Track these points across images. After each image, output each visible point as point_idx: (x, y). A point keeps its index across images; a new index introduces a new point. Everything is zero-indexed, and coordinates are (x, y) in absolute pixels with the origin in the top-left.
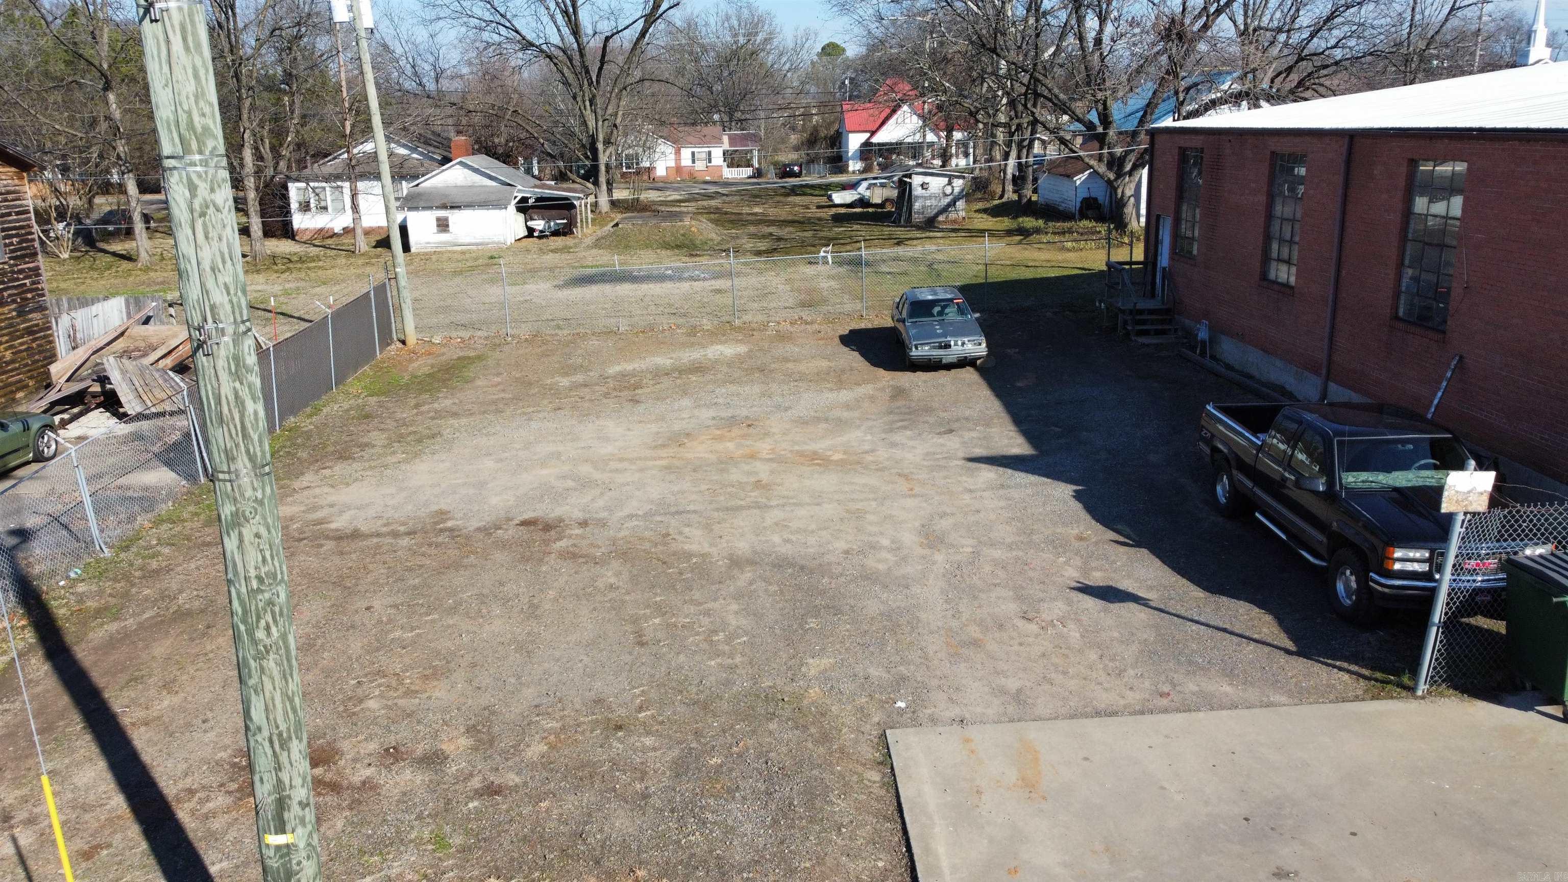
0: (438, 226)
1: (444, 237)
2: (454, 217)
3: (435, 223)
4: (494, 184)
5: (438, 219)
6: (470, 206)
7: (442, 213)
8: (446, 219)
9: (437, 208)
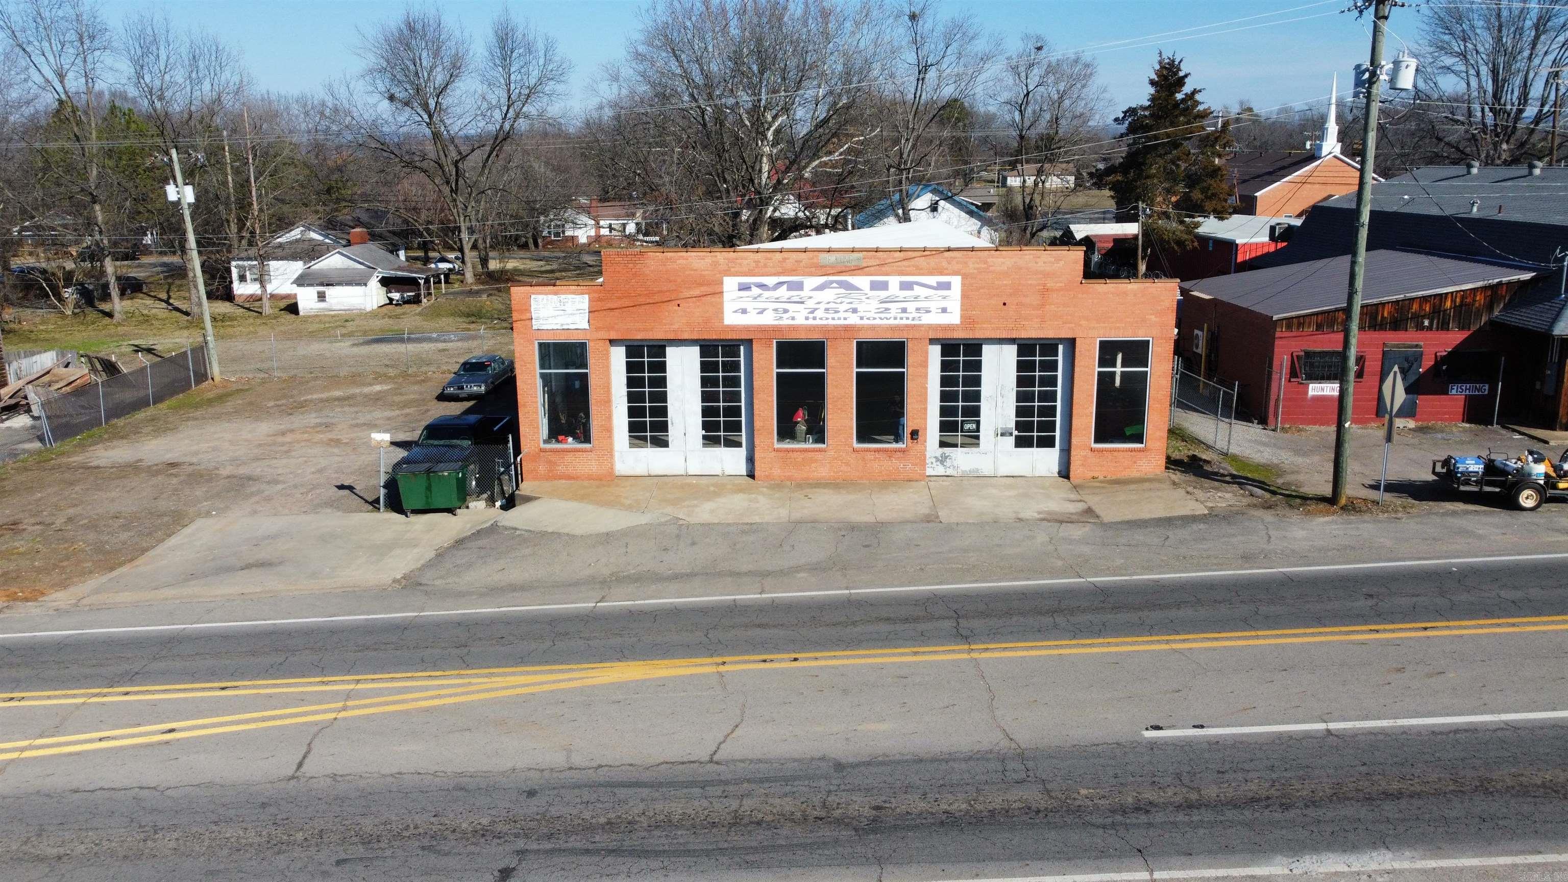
0: (319, 297)
1: (322, 305)
2: (330, 292)
3: (316, 295)
4: (362, 267)
5: (318, 293)
6: (339, 284)
7: (321, 289)
8: (324, 293)
9: (318, 285)
